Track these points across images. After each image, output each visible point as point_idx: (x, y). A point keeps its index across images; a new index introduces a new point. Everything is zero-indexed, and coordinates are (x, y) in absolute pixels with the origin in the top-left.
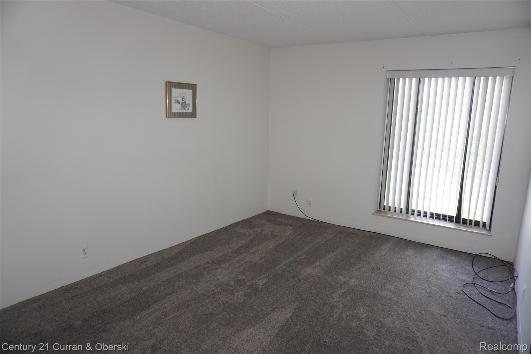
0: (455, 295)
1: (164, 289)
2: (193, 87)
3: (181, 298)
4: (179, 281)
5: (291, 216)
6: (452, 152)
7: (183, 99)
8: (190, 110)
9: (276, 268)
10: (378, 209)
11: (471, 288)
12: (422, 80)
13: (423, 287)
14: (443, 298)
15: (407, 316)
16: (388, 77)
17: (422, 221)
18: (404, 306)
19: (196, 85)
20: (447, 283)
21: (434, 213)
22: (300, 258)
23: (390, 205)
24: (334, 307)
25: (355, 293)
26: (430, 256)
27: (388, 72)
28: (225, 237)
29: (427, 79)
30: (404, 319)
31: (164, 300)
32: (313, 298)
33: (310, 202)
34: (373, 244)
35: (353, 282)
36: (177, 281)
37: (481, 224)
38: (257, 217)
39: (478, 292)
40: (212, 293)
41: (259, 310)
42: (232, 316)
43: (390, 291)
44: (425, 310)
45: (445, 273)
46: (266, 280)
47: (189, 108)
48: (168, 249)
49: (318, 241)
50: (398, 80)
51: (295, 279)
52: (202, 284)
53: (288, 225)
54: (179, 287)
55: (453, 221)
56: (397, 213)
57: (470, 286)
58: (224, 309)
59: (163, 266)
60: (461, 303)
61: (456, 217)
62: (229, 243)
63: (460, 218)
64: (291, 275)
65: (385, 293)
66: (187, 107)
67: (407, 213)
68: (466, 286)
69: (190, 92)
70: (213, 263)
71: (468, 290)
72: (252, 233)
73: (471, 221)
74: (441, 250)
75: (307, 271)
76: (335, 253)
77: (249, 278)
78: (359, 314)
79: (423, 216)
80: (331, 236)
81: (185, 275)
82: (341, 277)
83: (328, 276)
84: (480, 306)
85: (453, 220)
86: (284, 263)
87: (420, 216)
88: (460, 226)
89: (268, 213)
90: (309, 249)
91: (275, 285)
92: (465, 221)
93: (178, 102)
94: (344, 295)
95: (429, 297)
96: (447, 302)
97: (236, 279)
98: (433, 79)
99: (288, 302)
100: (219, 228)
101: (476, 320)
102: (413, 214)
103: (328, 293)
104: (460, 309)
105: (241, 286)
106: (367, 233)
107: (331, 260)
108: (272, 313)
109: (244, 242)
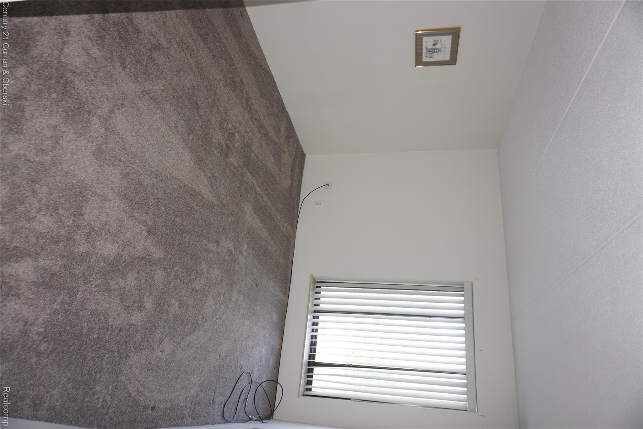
0: (239, 365)
1: (217, 47)
2: (453, 61)
3: (210, 69)
4: (226, 63)
5: (301, 184)
6: (373, 354)
7: (439, 49)
8: (425, 59)
9: (248, 174)
10: (316, 281)
11: (247, 380)
12: (462, 320)
13: (243, 334)
14: (235, 354)
15: (216, 319)
16: (465, 284)
17: (308, 328)
18: (225, 315)
19: (455, 64)
20: (249, 356)
21: (317, 339)
22: (261, 200)
23: (322, 293)
24: (217, 243)
25: (233, 264)
26: (272, 338)
27: (471, 284)
28: (275, 109)
29: (463, 325)
30: (213, 317)
31: (206, 49)
32: (224, 219)
33: (320, 204)
34: (280, 277)
35: (242, 260)
36: (226, 60)
37: (309, 387)
38: (298, 143)
39: (244, 387)
40: (218, 105)
41: (207, 162)
42: (198, 132)
43: (237, 300)
44: (223, 336)
45: (258, 354)
46: (236, 165)
47: (428, 57)
48: (258, 42)
49: (279, 217)
50: (462, 295)
51: (240, 197)
52: (226, 90)
53: (292, 181)
54: (221, 63)
55: (309, 359)
56: (314, 300)
57: (249, 379)
58: (204, 121)
59: (239, 39)
60: (233, 372)
61: (315, 362)
62: (269, 115)
63: (313, 366)
64: (244, 192)
65: (235, 295)
66: (428, 55)
67: (315, 312)
68: (248, 375)
69: (447, 58)
70: (248, 100)
71: (244, 377)
72: (281, 140)
73: (312, 377)
74: (279, 349)
75: (248, 208)
76: (268, 237)
77: (236, 145)
78: (213, 270)
79: (313, 328)
80: (284, 231)
81: (233, 69)
82: (246, 246)
83: (245, 232)
84: (232, 389)
85: (311, 359)
86: (254, 183)
87: (313, 325)
88: (306, 366)
89: (303, 156)
90: (270, 209)
91: (232, 176)
92: (310, 371)
93: (434, 45)
94: (229, 252)
95: (235, 340)
96: (232, 357)
97: (234, 130)
98: (463, 332)
99: (217, 193)
100: (284, 101)
101: (219, 387)
102: (314, 318)
103: (230, 235)
104: (227, 370)
105: (228, 137)
106: (290, 270)
107: (261, 234)
108: (206, 177)
109: (272, 133)
